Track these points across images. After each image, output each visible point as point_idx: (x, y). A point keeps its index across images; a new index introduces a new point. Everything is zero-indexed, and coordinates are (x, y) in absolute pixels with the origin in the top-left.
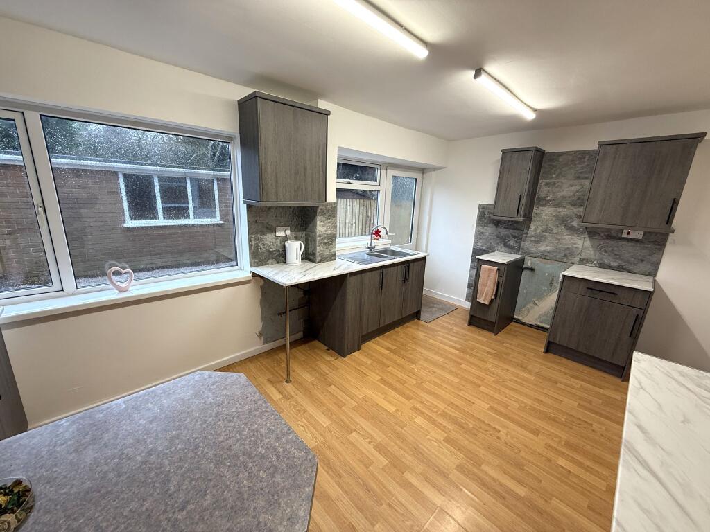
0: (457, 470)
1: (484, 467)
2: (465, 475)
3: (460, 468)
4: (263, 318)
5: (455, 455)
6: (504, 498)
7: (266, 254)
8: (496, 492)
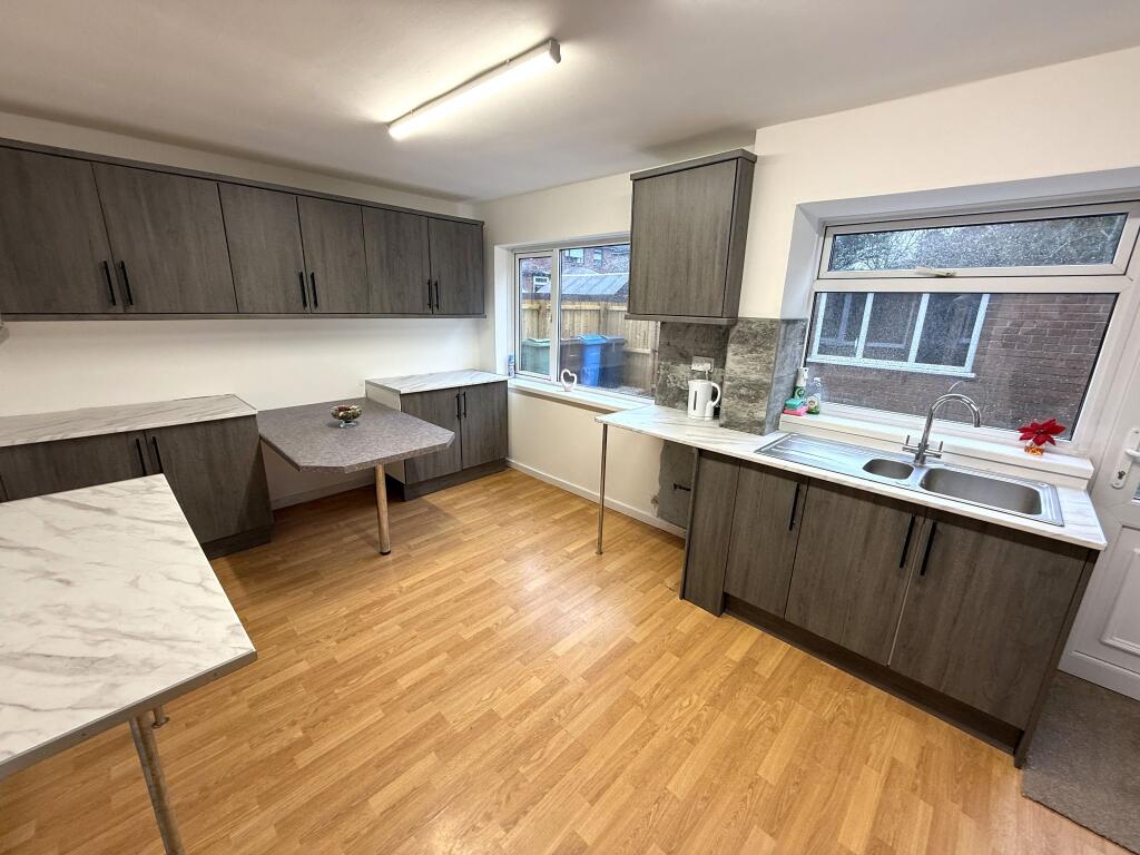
0: (437, 715)
1: (431, 759)
2: (426, 724)
3: (439, 720)
4: (662, 480)
5: (463, 720)
6: (378, 766)
7: (675, 392)
8: (389, 759)
